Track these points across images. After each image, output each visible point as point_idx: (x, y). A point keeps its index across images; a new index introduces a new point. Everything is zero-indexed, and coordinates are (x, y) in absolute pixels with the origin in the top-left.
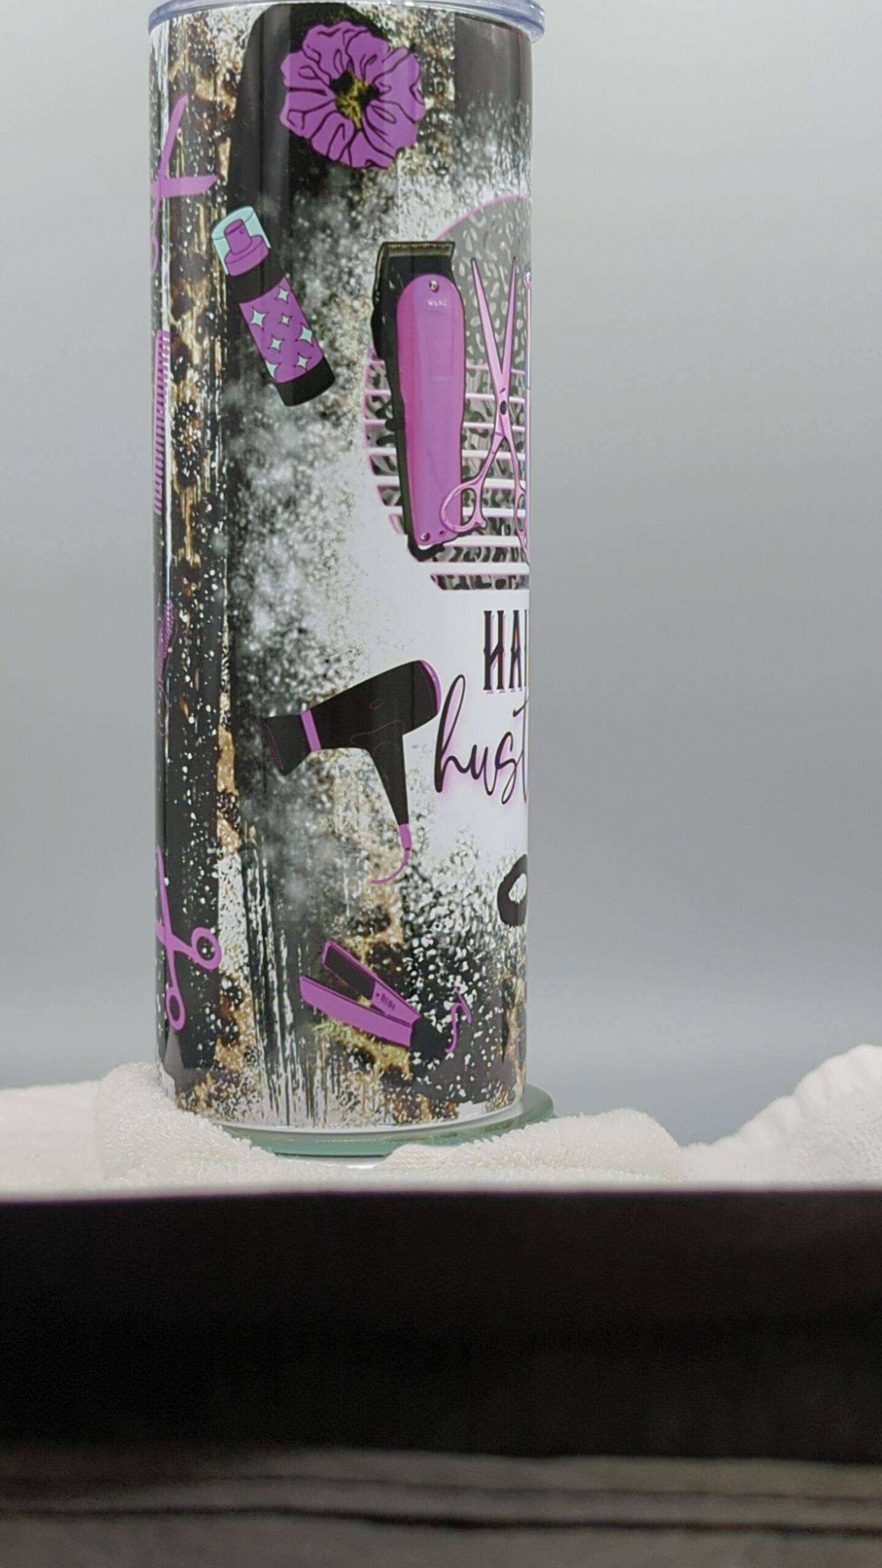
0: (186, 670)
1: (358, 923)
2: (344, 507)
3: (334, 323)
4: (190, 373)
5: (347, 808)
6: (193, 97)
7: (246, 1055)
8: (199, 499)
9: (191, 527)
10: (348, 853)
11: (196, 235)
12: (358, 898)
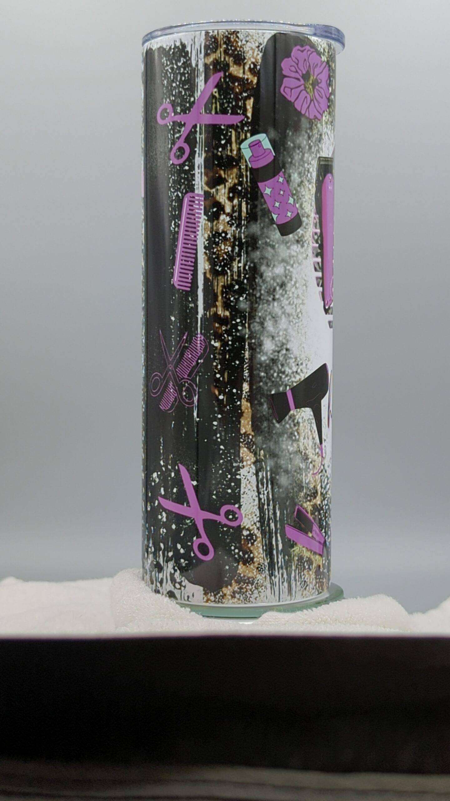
0: (217, 371)
1: (308, 495)
2: (304, 287)
3: (302, 196)
4: (222, 217)
5: (304, 438)
6: (227, 74)
7: (257, 568)
8: (229, 282)
9: (222, 297)
10: (305, 460)
11: (229, 145)
12: (308, 482)
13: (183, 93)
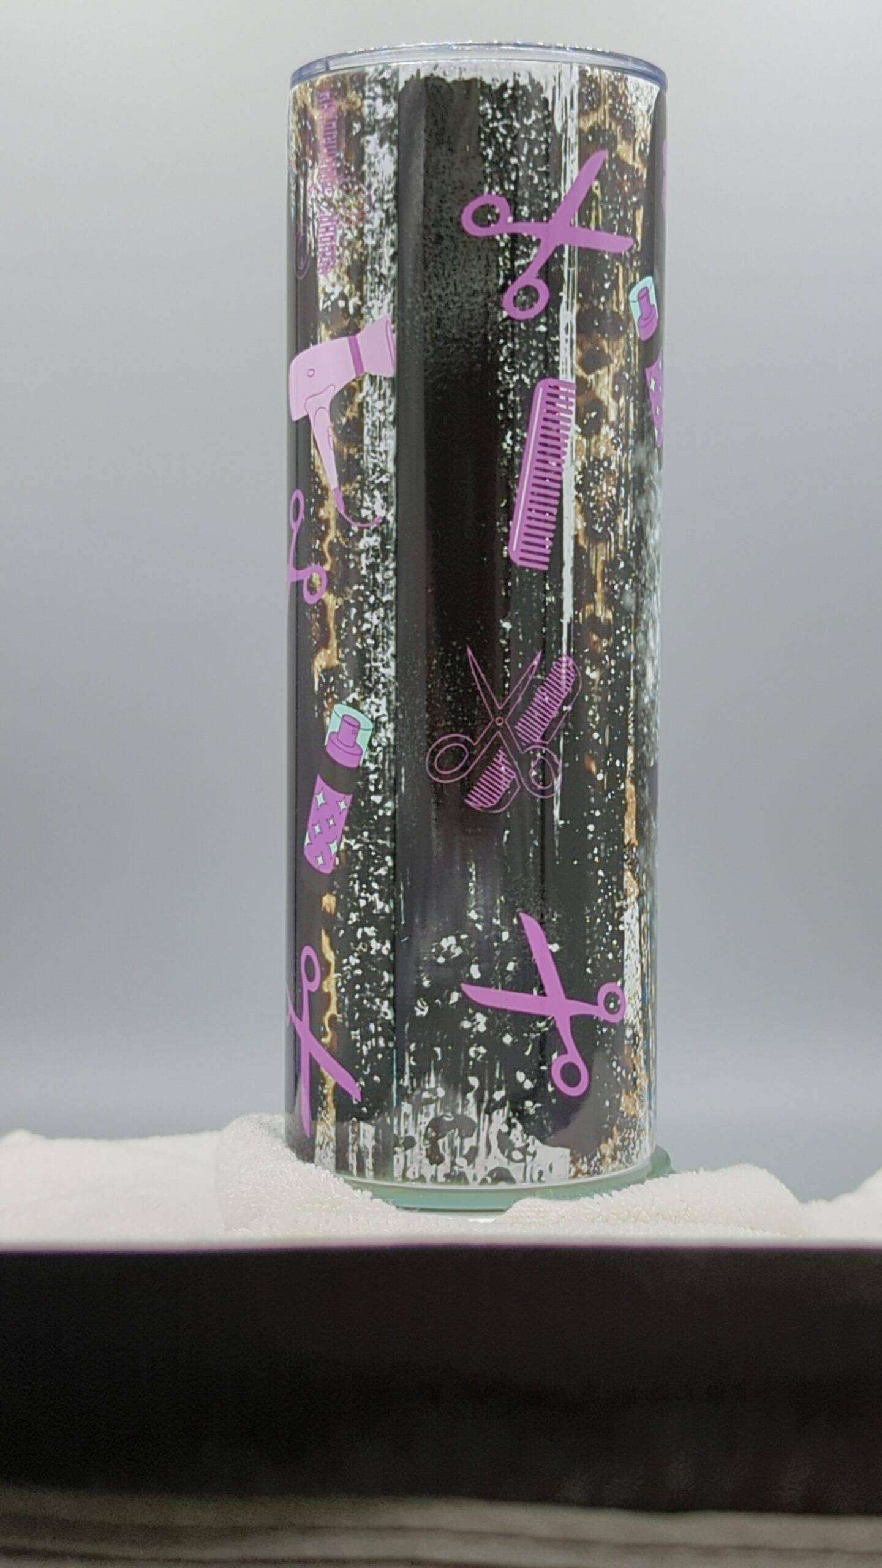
0: (594, 727)
4: (605, 429)
6: (614, 156)
7: (639, 1097)
8: (613, 556)
9: (603, 583)
11: (614, 293)
13: (536, 181)
